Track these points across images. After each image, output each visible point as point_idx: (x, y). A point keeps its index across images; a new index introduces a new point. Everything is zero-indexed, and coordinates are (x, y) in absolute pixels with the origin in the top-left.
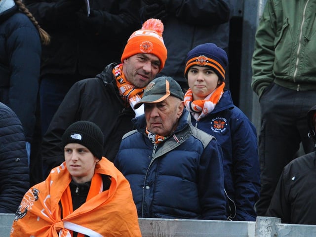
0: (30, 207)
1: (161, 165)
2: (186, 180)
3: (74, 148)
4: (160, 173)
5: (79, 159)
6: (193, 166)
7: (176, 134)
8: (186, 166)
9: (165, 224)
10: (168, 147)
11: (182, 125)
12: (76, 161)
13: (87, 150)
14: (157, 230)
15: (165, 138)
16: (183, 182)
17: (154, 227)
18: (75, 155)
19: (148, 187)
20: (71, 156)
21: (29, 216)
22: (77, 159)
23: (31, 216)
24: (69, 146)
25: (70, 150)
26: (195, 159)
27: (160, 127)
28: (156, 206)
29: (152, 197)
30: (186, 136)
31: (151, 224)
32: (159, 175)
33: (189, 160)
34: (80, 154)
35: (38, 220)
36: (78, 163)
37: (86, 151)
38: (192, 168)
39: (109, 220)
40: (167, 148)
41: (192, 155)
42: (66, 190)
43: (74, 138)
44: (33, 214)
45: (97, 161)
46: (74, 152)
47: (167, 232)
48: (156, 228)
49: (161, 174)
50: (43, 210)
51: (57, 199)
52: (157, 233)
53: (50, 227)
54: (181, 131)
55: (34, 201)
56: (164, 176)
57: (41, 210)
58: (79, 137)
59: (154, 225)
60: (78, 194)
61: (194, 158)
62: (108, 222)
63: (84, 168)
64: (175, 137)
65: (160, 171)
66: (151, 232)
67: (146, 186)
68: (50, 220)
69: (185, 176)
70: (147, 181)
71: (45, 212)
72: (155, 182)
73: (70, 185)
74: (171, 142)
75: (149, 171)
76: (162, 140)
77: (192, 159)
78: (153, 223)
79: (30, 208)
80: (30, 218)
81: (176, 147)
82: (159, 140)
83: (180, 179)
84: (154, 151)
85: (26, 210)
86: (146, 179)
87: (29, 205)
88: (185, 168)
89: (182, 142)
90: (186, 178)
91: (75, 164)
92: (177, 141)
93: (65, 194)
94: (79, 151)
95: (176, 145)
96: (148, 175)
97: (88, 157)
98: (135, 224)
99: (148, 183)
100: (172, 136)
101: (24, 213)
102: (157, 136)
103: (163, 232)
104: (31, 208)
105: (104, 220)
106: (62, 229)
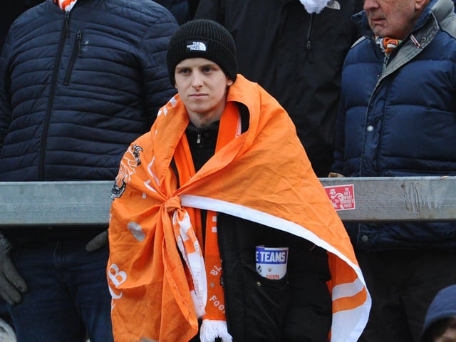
0: (128, 178)
1: (393, 89)
2: (433, 110)
3: (195, 66)
4: (392, 101)
5: (205, 84)
6: (442, 85)
7: (415, 34)
8: (431, 85)
9: (426, 185)
10: (403, 56)
11: (423, 18)
12: (201, 86)
13: (217, 66)
14: (412, 196)
15: (400, 41)
16: (427, 114)
17: (407, 192)
18: (198, 78)
19: (370, 128)
20: (190, 79)
21: (129, 193)
22: (202, 84)
23: (132, 193)
24: (186, 63)
25: (187, 71)
26: (447, 73)
27: (382, 25)
28: (386, 158)
29: (375, 143)
30: (431, 35)
31: (403, 186)
32: (390, 105)
33: (436, 75)
34: (205, 74)
35: (144, 197)
36: (204, 91)
37: (215, 69)
38: (443, 87)
39: (254, 180)
40: (401, 59)
41: (441, 66)
42: (181, 141)
43: (194, 49)
44: (135, 189)
45: (230, 84)
46: (196, 72)
47: (429, 199)
48: (412, 193)
49: (393, 103)
50: (149, 181)
51: (167, 160)
52: (413, 202)
53: (159, 208)
54: (421, 28)
55: (135, 166)
56: (396, 106)
57: (145, 181)
58: (202, 47)
59: (407, 188)
60: (201, 146)
61: (444, 71)
62: (251, 183)
63: (213, 98)
64: (413, 38)
65: (392, 99)
66: (403, 200)
67: (367, 126)
68: (159, 196)
69: (430, 102)
70: (370, 118)
71: (151, 184)
72: (382, 118)
73: (187, 132)
74: (408, 47)
75: (372, 101)
76: (394, 46)
77: (441, 72)
78: (406, 184)
79: (128, 180)
80: (131, 195)
81: (416, 54)
82: (389, 46)
83: (423, 109)
84: (385, 65)
85: (124, 184)
86: (368, 115)
87: (128, 173)
88: (430, 89)
89: (424, 45)
90: (433, 106)
91: (198, 93)
92: (417, 45)
93: (179, 147)
94: (205, 69)
95: (415, 52)
96: (370, 108)
97: (218, 77)
98: (301, 178)
99: (371, 120)
100: (409, 38)
101: (121, 188)
102: (387, 40)
103: (424, 198)
104: (130, 179)
105: (245, 182)
106: (176, 209)
